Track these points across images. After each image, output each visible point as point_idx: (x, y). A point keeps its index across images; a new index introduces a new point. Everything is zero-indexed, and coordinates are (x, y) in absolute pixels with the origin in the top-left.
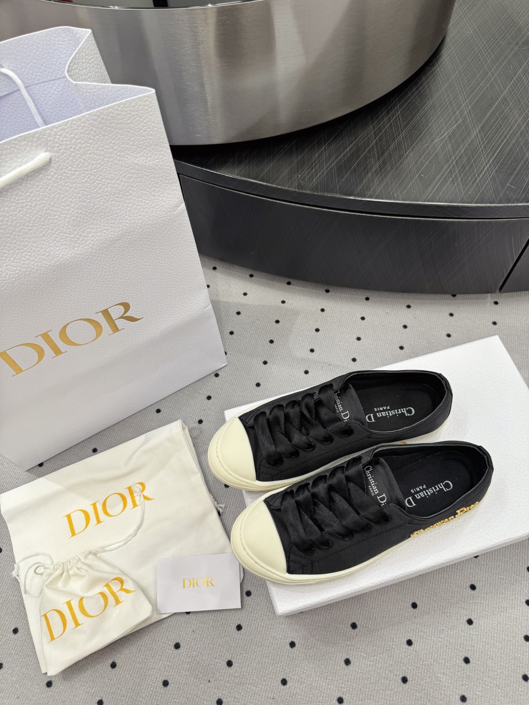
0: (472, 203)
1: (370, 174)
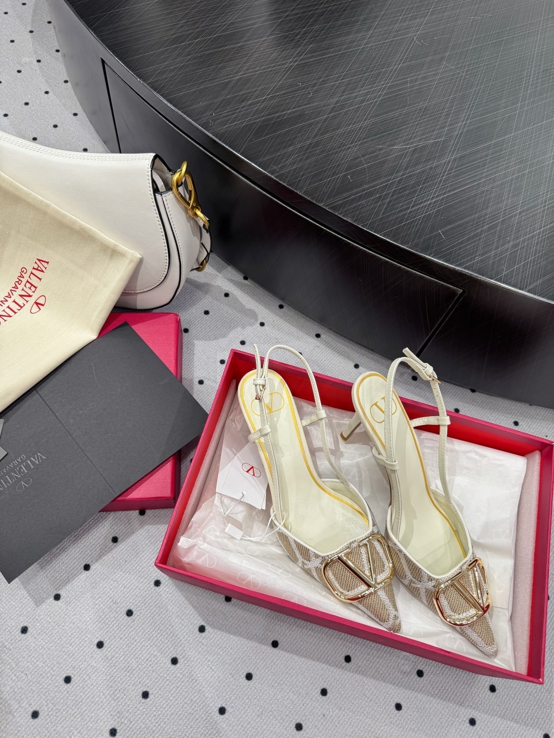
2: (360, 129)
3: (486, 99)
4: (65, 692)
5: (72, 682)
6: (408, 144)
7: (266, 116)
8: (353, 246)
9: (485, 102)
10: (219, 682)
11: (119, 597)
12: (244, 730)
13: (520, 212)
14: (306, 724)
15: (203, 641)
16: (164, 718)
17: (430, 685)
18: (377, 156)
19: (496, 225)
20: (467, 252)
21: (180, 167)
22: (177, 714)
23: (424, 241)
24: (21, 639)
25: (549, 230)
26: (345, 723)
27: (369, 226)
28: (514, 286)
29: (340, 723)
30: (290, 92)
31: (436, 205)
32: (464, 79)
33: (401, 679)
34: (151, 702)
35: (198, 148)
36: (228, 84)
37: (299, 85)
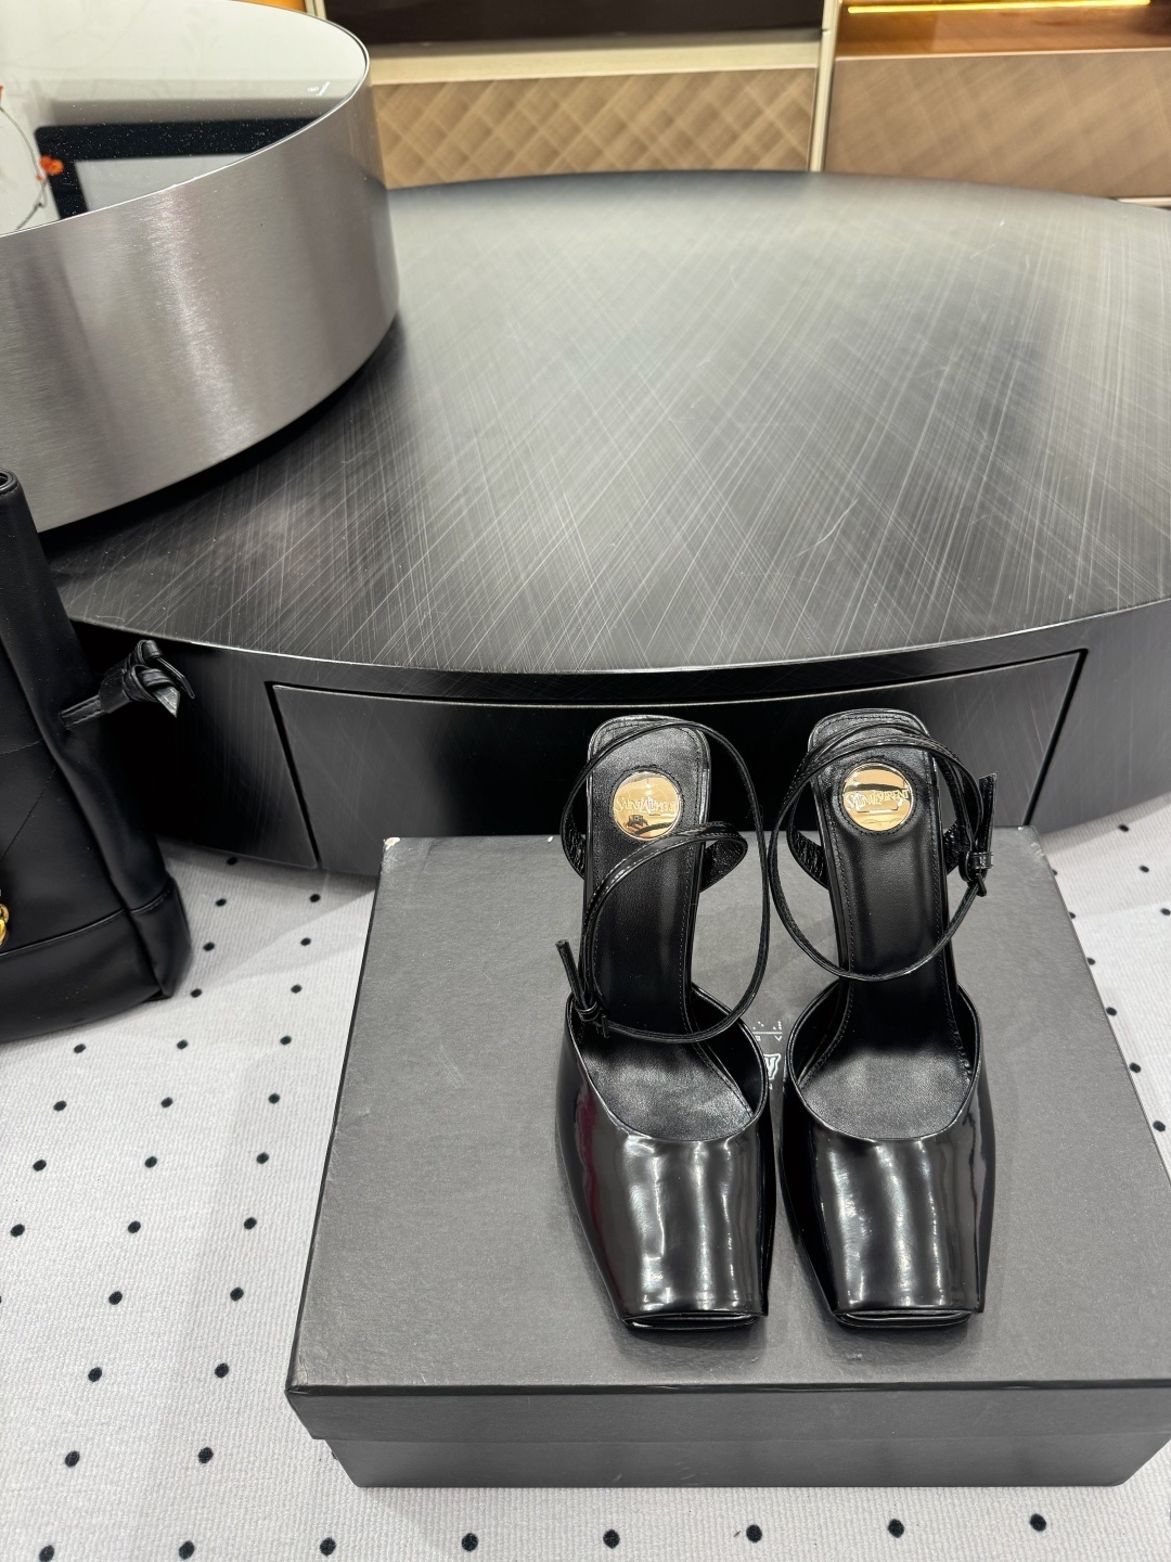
0: (937, 641)
1: (704, 621)
2: (752, 550)
6: (826, 532)
18: (813, 564)
19: (1039, 551)
20: (1052, 600)
23: (995, 618)
30: (615, 560)
31: (951, 573)
36: (521, 596)
37: (613, 548)
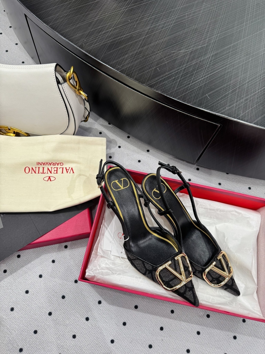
2: (162, 43)
3: (227, 22)
4: (35, 338)
5: (37, 333)
6: (188, 49)
7: (113, 39)
8: (163, 105)
9: (227, 23)
10: (110, 328)
11: (58, 290)
12: (124, 350)
13: (248, 82)
14: (154, 345)
15: (101, 308)
16: (84, 347)
17: (213, 321)
18: (172, 57)
19: (236, 90)
20: (221, 105)
21: (70, 69)
22: (90, 345)
23: (199, 101)
24: (11, 314)
25: (263, 90)
26: (173, 343)
27: (170, 94)
28: (247, 121)
29: (171, 343)
30: (125, 25)
31: (204, 81)
32: (215, 12)
33: (199, 319)
34: (77, 340)
35: (79, 59)
36: (91, 23)
37: (129, 21)
